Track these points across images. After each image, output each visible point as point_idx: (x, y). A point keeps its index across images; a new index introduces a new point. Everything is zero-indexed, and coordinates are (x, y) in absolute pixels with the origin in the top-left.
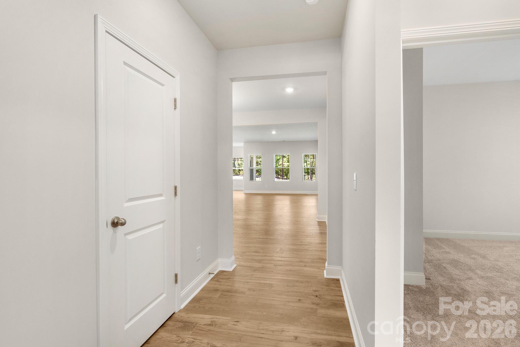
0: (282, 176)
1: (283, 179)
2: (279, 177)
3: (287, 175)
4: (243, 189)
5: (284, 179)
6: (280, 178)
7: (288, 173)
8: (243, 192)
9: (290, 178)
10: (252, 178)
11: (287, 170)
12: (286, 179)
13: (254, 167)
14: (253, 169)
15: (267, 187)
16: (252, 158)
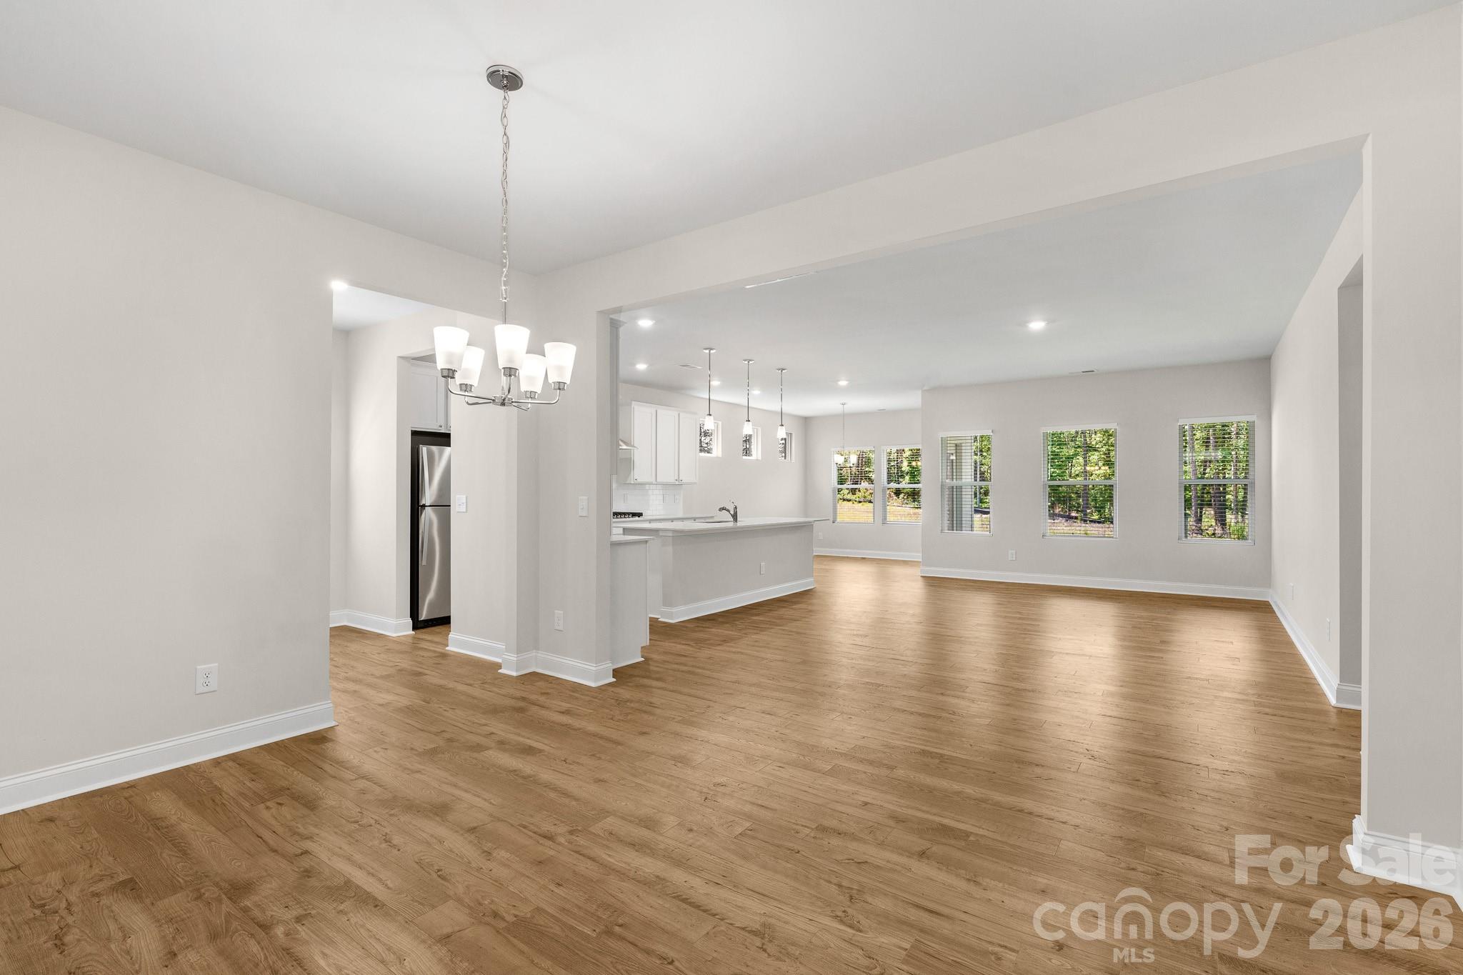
0: (1083, 511)
1: (1085, 521)
2: (1074, 514)
3: (1100, 509)
4: (917, 557)
5: (1091, 521)
6: (1076, 518)
7: (1110, 499)
8: (917, 572)
9: (1116, 520)
10: (955, 522)
11: (1101, 493)
12: (1099, 522)
13: (964, 480)
14: (961, 487)
15: (1014, 559)
16: (958, 448)
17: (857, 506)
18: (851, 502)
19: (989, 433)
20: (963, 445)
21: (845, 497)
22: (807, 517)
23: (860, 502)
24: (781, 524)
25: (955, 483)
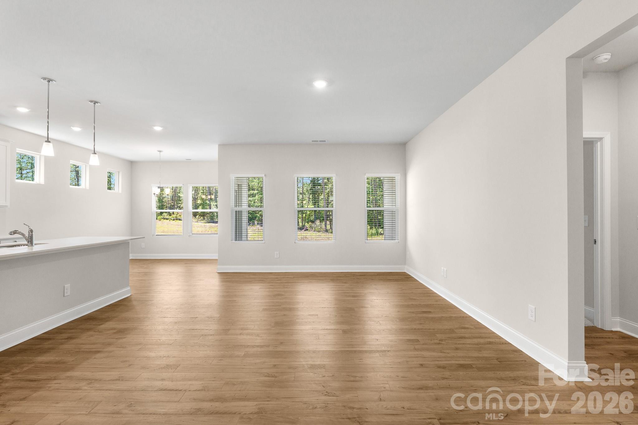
8: (215, 269)
9: (335, 230)
10: (238, 235)
13: (243, 207)
14: (241, 212)
15: (278, 257)
16: (239, 187)
17: (172, 222)
18: (169, 220)
19: (263, 175)
20: (243, 185)
21: (165, 217)
22: (132, 236)
23: (174, 220)
24: (108, 243)
25: (238, 209)
